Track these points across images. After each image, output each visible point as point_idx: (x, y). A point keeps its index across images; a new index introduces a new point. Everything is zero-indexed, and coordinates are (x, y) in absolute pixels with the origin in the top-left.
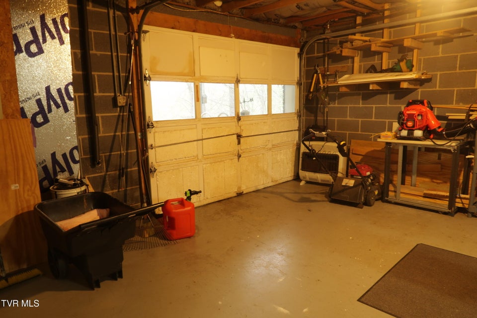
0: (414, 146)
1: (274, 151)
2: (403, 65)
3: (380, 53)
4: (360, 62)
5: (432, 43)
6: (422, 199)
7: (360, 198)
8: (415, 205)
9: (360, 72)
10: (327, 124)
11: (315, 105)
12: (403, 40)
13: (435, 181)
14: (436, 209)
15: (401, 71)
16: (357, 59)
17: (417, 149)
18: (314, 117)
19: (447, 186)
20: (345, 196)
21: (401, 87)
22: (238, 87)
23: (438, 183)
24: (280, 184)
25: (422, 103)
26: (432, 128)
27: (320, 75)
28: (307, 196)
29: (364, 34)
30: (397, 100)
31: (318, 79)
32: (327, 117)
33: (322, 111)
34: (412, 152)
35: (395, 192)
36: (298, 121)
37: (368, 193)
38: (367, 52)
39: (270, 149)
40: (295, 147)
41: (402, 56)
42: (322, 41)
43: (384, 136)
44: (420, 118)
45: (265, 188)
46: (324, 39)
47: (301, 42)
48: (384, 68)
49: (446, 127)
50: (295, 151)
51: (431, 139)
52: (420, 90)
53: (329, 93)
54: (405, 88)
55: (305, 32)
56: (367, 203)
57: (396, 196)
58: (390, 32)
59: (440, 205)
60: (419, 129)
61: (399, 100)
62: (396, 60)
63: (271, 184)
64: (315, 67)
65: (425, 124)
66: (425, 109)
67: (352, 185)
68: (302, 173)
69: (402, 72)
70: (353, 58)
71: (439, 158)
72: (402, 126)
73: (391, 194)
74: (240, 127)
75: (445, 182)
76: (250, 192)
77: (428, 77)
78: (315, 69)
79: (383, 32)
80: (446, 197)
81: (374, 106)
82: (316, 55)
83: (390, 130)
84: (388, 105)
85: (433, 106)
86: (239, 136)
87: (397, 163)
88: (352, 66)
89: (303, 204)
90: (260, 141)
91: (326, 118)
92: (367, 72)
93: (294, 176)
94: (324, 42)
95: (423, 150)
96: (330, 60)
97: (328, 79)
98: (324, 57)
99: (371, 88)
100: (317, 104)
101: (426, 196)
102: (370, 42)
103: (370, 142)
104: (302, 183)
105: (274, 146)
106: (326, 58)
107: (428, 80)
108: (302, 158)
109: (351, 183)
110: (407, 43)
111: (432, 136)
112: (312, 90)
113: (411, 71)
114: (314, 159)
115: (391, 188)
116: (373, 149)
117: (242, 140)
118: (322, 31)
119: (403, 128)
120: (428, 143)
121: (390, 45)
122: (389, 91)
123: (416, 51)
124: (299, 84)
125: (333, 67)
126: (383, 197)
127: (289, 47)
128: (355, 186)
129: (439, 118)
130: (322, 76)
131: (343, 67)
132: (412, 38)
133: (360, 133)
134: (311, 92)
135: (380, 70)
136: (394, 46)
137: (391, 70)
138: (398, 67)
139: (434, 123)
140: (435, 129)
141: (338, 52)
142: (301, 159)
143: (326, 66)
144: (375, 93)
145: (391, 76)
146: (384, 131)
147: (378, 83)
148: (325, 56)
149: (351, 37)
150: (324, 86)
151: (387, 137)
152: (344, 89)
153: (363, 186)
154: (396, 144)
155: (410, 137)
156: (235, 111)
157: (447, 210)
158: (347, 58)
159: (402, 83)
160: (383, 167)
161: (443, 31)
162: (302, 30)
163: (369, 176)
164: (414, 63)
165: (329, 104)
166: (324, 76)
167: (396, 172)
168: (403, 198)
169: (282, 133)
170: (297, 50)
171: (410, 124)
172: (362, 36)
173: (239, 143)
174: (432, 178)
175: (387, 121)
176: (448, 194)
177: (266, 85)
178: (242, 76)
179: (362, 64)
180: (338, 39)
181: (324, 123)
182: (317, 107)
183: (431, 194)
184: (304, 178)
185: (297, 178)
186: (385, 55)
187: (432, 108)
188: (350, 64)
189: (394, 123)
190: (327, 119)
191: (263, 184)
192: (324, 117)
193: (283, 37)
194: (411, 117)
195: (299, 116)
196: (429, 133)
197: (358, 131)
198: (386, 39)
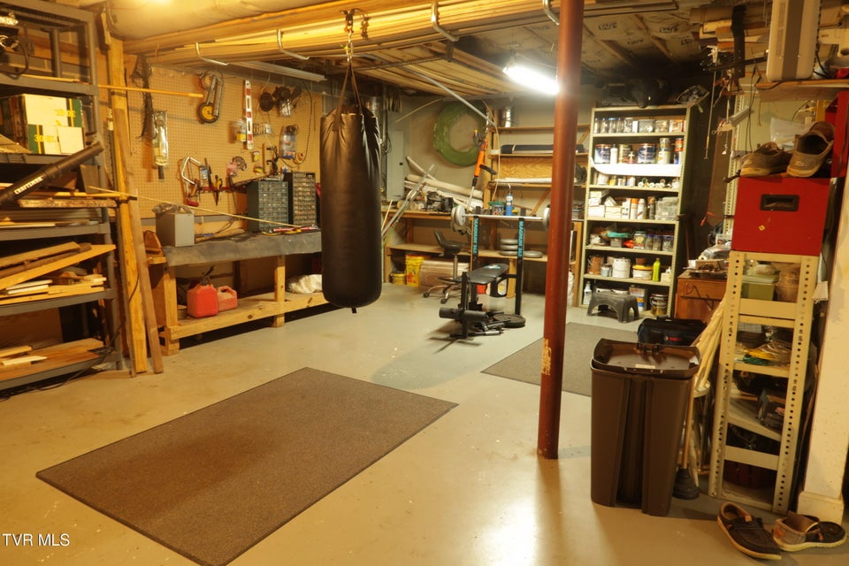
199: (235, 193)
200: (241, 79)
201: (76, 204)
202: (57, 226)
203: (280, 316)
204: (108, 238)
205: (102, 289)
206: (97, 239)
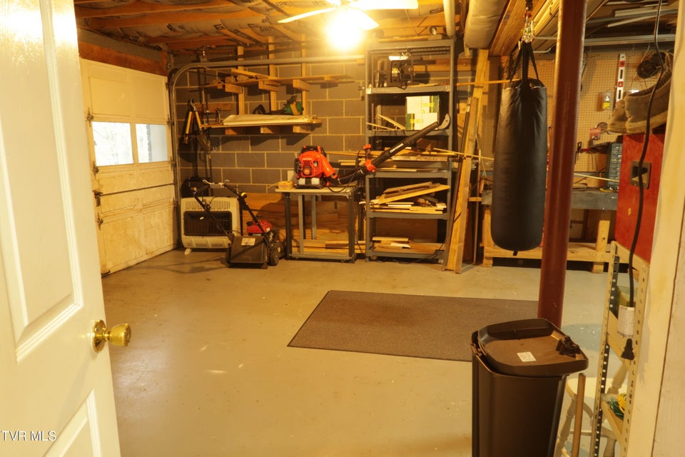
0: (311, 195)
1: (145, 212)
2: (293, 107)
3: (268, 92)
4: (245, 100)
5: (319, 86)
6: (324, 250)
7: (264, 257)
8: (319, 257)
9: (246, 113)
10: (211, 175)
11: (193, 152)
12: (292, 80)
13: (334, 231)
14: (338, 258)
15: (291, 114)
16: (241, 97)
17: (314, 198)
18: (193, 166)
19: (346, 235)
20: (247, 258)
21: (294, 131)
22: (90, 126)
23: (337, 233)
24: (156, 256)
25: (316, 149)
26: (328, 175)
27: (197, 113)
28: (197, 265)
29: (247, 68)
30: (289, 146)
31: (194, 119)
32: (211, 166)
33: (202, 158)
34: (310, 202)
35: (298, 247)
36: (172, 172)
37: (271, 250)
38: (253, 90)
39: (141, 211)
40: (172, 207)
41: (292, 98)
42: (196, 70)
43: (282, 186)
44: (316, 165)
45: (138, 263)
46: (198, 68)
47: (168, 69)
48: (273, 109)
49: (339, 174)
50: (172, 211)
51: (328, 187)
52: (311, 135)
53: (211, 136)
54: (297, 133)
55: (172, 56)
56: (271, 263)
57: (299, 251)
58: (276, 69)
59: (342, 254)
60: (316, 177)
61: (292, 146)
62: (285, 101)
63: (146, 257)
64: (189, 102)
65: (321, 171)
66: (319, 156)
67: (253, 244)
68: (186, 239)
69: (293, 115)
70: (237, 95)
71: (336, 208)
72: (299, 173)
73: (294, 250)
74: (99, 181)
75: (343, 231)
76: (119, 271)
77: (319, 121)
78: (189, 105)
79: (269, 68)
80: (346, 245)
81: (265, 152)
82: (189, 87)
83: (285, 178)
84: (281, 151)
85: (326, 152)
86: (98, 195)
87: (297, 215)
88: (236, 105)
89: (197, 274)
90: (126, 200)
91: (208, 168)
92: (254, 113)
93: (174, 244)
94: (198, 71)
95: (320, 199)
96: (209, 95)
97: (208, 118)
98: (200, 90)
99: (262, 132)
100: (196, 150)
101: (328, 247)
102: (257, 78)
103: (265, 194)
104: (187, 252)
105: (145, 206)
106: (203, 92)
107: (319, 125)
108: (184, 219)
109: (251, 241)
110: (296, 84)
111: (328, 184)
112: (187, 132)
113: (301, 114)
114: (201, 218)
115: (294, 244)
116: (268, 202)
117: (102, 199)
118: (194, 58)
119: (300, 177)
120: (325, 191)
121: (276, 83)
122: (280, 136)
123: (304, 93)
124: (171, 123)
125: (214, 104)
126: (286, 255)
127: (154, 75)
128: (256, 245)
129: (333, 165)
130: (199, 115)
131: (225, 104)
132: (300, 79)
133: (251, 184)
134: (187, 135)
135: (269, 112)
136: (282, 85)
137: (281, 112)
138: (288, 110)
139: (329, 170)
140: (330, 176)
141: (220, 87)
142: (182, 221)
143: (204, 102)
144: (267, 137)
145: (283, 119)
146: (279, 181)
147: (270, 127)
148: (202, 90)
149: (234, 70)
150: (203, 128)
151: (285, 186)
152: (230, 133)
153: (266, 243)
154: (295, 193)
155: (308, 186)
156: (90, 160)
157: (348, 258)
158: (230, 94)
159: (294, 127)
160: (283, 222)
161: (329, 75)
162: (168, 53)
163: (269, 233)
164: (304, 106)
165: (212, 150)
166: (202, 114)
167: (297, 226)
168: (307, 252)
169: (154, 189)
170: (164, 79)
171: (307, 171)
172: (245, 70)
173: (99, 204)
174: (331, 229)
175: (281, 169)
176: (347, 242)
177: (129, 124)
178: (95, 111)
179: (248, 102)
180: (217, 71)
181: (206, 174)
182: (196, 153)
183: (333, 245)
184: (189, 244)
185: (179, 246)
186: (273, 95)
187: (325, 155)
188: (234, 102)
189: (288, 172)
190: (211, 169)
191: (136, 258)
192: (206, 166)
193: (145, 61)
194: (307, 164)
195: (174, 166)
196: (325, 180)
197: (250, 182)
198: (272, 77)
199: (597, 154)
200: (617, 53)
201: (432, 159)
202: (417, 171)
203: (598, 264)
204: (449, 181)
205: (441, 212)
206: (443, 181)
